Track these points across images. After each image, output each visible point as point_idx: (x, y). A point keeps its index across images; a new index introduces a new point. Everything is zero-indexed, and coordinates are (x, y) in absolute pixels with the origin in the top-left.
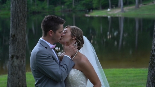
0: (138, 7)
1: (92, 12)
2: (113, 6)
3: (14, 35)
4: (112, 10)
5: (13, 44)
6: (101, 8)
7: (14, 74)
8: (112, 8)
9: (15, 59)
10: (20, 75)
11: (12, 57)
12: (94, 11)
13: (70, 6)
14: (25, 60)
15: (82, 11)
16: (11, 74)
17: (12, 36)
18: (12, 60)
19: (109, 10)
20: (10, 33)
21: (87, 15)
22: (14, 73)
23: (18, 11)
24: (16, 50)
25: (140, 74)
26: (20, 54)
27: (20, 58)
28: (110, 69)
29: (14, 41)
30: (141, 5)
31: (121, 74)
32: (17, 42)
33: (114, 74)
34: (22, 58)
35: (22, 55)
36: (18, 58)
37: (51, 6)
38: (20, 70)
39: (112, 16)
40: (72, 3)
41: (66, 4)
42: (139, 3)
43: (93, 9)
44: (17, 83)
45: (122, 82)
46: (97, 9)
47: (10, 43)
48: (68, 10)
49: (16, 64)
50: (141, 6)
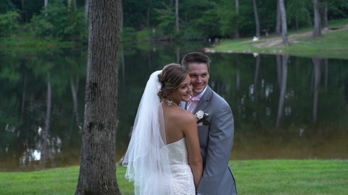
0: (320, 34)
1: (219, 43)
2: (264, 30)
3: (95, 85)
4: (263, 40)
5: (93, 100)
6: (237, 35)
7: (94, 159)
8: (262, 34)
9: (95, 130)
10: (105, 161)
11: (91, 126)
12: (221, 40)
13: (169, 29)
14: (114, 132)
15: (195, 40)
16: (88, 159)
17: (90, 86)
18: (90, 131)
19: (255, 39)
20: (88, 80)
21: (208, 50)
22: (94, 157)
23: (104, 37)
24: (97, 114)
25: (333, 170)
26: (106, 120)
27: (105, 129)
28: (268, 160)
29: (95, 95)
30: (326, 29)
31: (294, 168)
32: (100, 98)
33: (278, 169)
34: (109, 128)
35: (109, 123)
36: (101, 129)
37: (128, 29)
38: (105, 151)
39: (263, 52)
40: (174, 24)
41: (161, 25)
42: (322, 25)
43: (220, 38)
44: (100, 176)
45: (299, 182)
46: (229, 37)
47: (86, 100)
48: (166, 38)
49: (97, 139)
50: (325, 31)
